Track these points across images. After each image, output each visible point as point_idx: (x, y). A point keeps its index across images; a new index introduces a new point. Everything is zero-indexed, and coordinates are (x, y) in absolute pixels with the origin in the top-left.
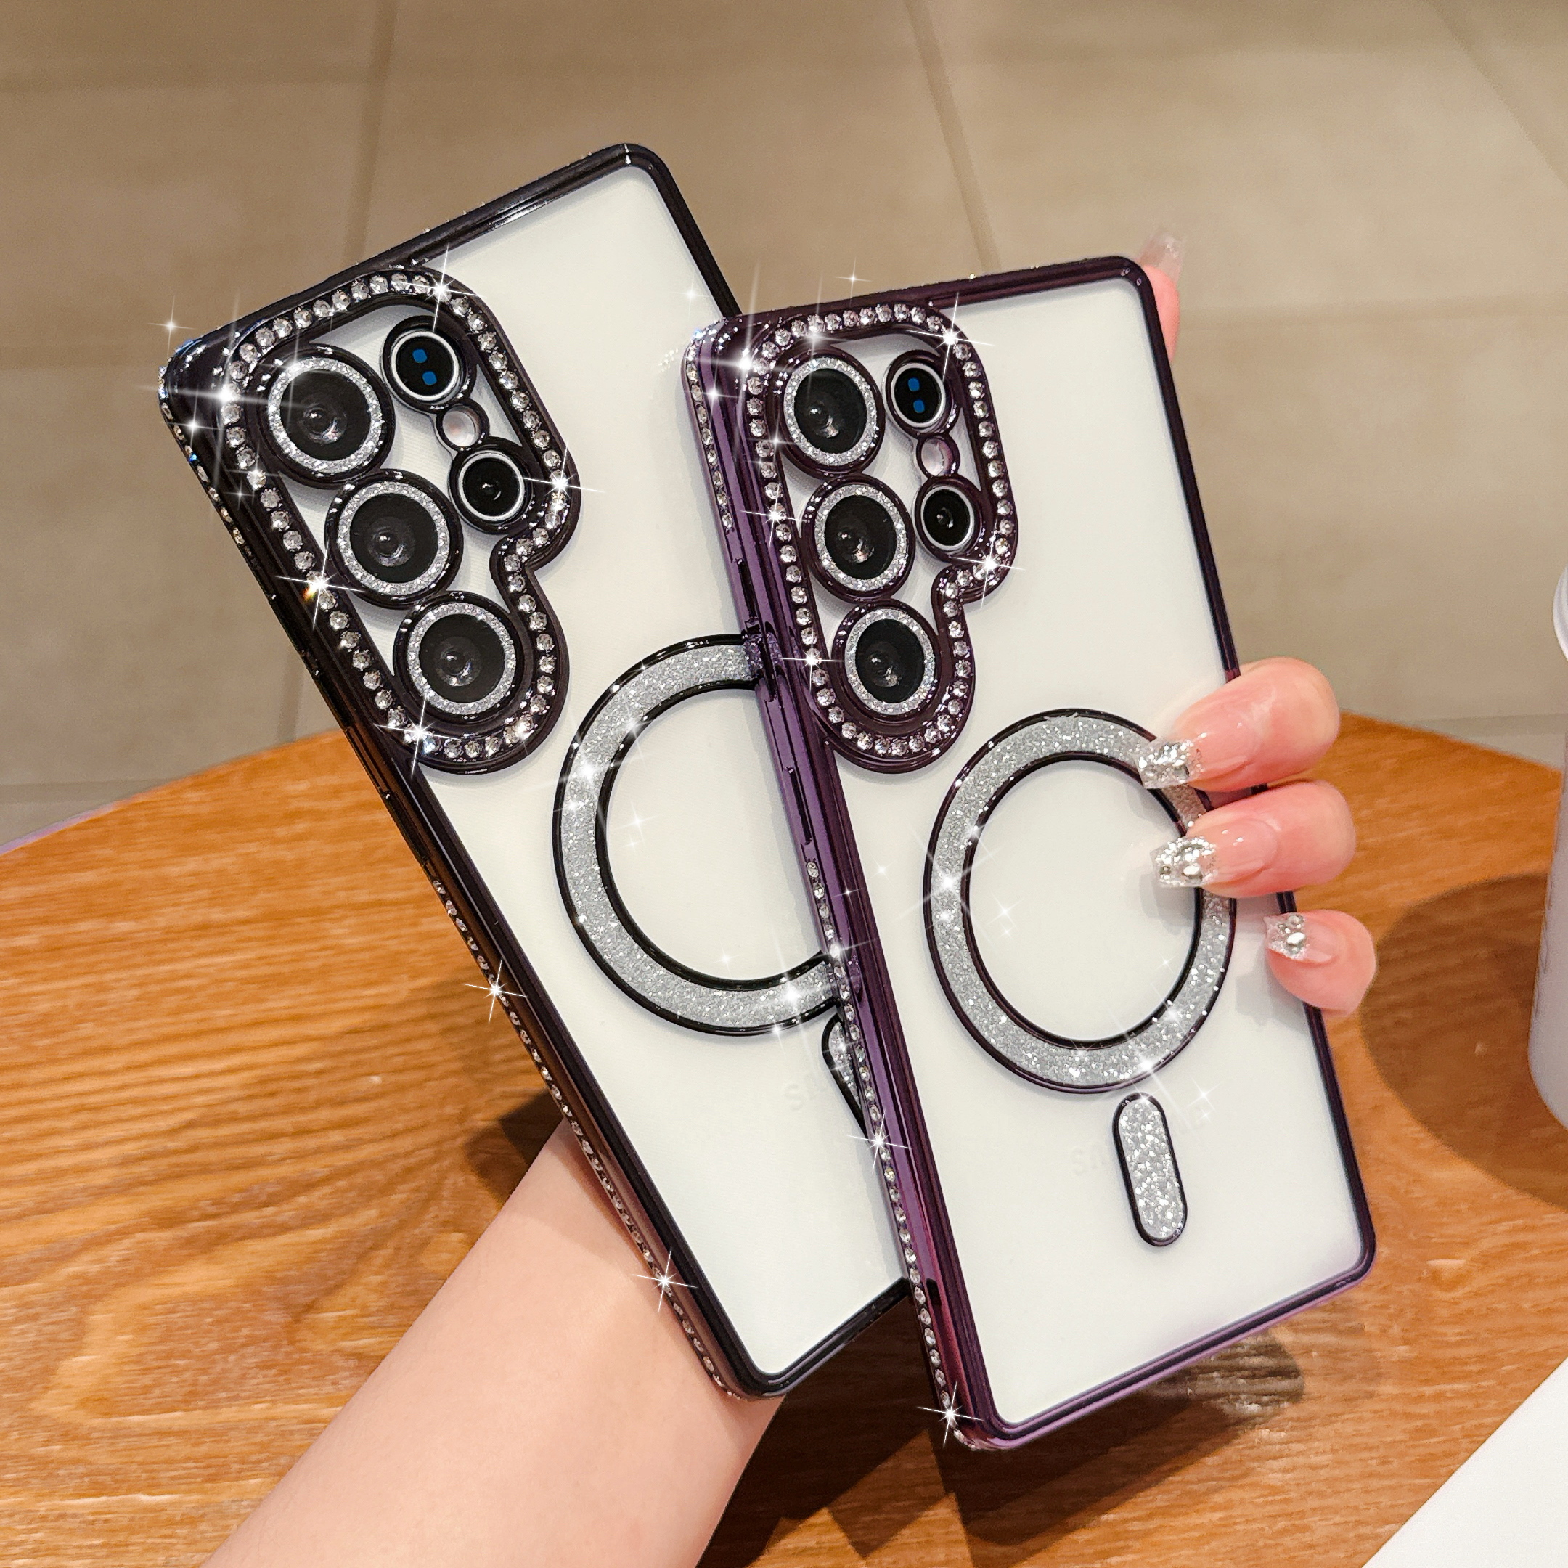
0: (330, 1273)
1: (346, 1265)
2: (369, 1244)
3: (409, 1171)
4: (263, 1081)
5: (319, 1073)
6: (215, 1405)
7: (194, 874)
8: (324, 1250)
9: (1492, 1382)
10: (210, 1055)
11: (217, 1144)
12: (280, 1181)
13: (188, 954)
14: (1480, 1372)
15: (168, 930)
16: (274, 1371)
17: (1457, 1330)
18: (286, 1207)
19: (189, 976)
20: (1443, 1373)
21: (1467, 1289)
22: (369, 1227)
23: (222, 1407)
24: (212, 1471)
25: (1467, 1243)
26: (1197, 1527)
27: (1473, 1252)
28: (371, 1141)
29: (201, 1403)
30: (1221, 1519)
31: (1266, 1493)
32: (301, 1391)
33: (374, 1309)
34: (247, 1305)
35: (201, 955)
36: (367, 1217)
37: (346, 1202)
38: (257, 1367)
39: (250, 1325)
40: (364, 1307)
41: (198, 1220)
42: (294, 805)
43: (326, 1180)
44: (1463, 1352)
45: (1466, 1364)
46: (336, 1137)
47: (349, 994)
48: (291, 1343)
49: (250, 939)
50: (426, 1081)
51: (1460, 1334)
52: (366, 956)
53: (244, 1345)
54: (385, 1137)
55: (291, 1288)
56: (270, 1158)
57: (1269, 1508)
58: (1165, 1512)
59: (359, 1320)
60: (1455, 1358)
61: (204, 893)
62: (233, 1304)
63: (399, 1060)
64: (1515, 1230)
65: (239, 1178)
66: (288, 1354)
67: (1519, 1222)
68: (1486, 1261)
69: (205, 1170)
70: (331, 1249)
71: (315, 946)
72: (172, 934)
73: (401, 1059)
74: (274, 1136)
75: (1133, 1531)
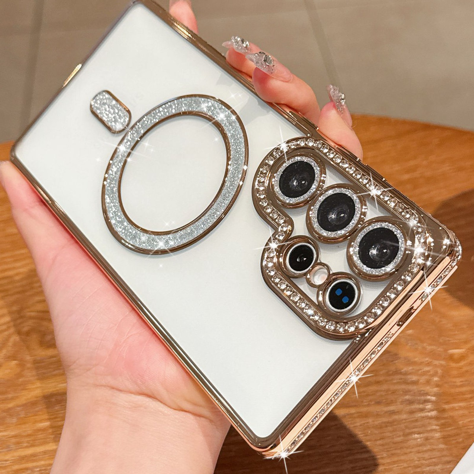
20: (454, 399)
21: (466, 362)
25: (466, 342)
27: (469, 345)
51: (462, 382)
60: (459, 392)
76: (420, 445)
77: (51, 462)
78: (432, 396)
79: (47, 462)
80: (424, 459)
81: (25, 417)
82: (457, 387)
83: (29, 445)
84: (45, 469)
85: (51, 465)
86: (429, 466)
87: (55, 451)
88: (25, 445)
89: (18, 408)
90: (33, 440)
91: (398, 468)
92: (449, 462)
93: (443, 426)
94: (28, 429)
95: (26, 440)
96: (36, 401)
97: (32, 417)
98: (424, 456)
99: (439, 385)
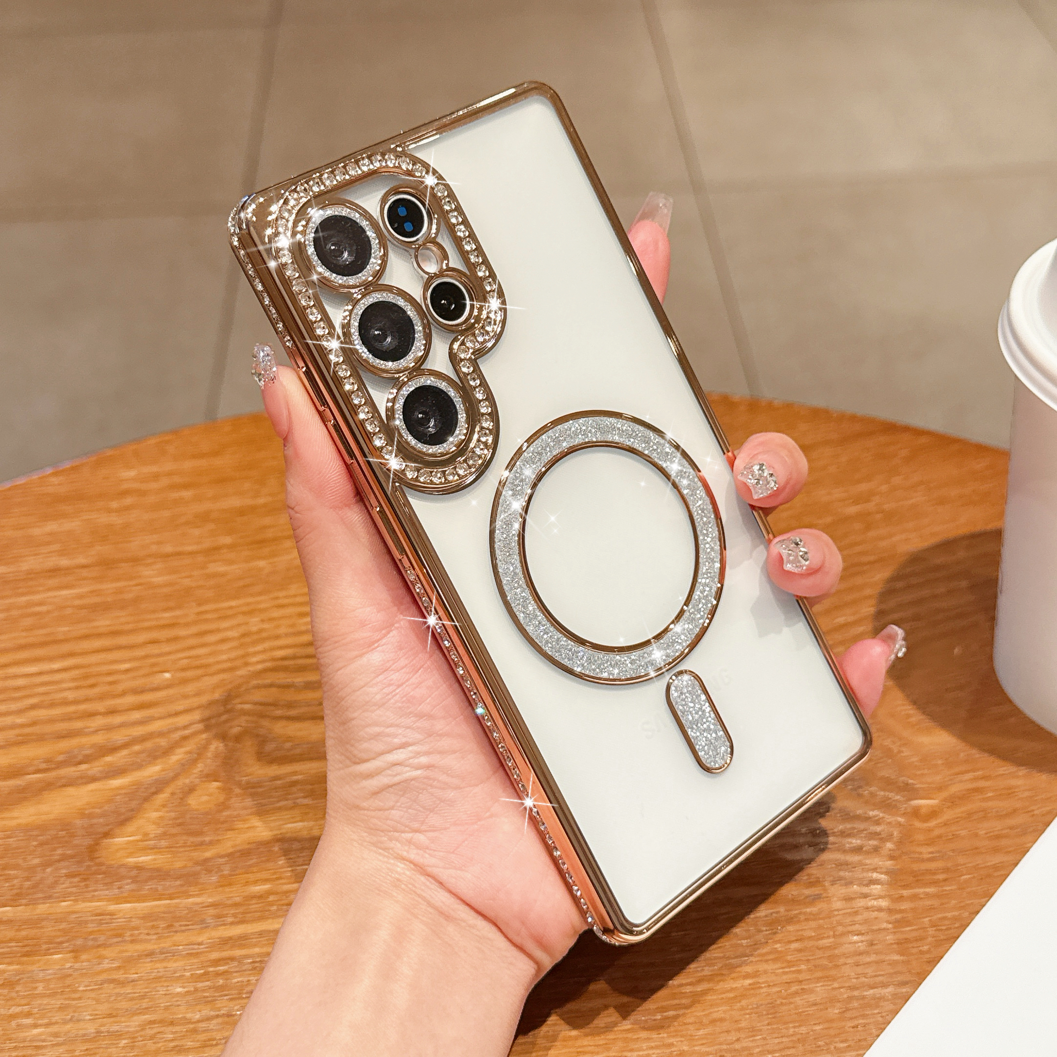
0: (123, 810)
1: (134, 804)
2: (153, 790)
3: (185, 738)
4: (86, 677)
5: (127, 671)
6: (34, 902)
7: (51, 534)
8: (120, 794)
9: (954, 887)
10: (51, 659)
11: (52, 721)
12: (93, 746)
13: (41, 589)
14: (945, 880)
15: (30, 572)
16: (76, 880)
17: (930, 850)
18: (97, 763)
19: (41, 604)
20: (917, 881)
21: (939, 821)
22: (154, 778)
23: (38, 904)
24: (27, 949)
25: (940, 789)
26: (732, 990)
27: (945, 794)
28: (160, 718)
29: (24, 901)
30: (750, 985)
31: (783, 965)
32: (96, 893)
33: (152, 836)
34: (64, 833)
35: (49, 590)
36: (153, 770)
37: (139, 760)
38: (66, 876)
39: (62, 847)
40: (146, 834)
41: (34, 773)
42: (125, 486)
43: (125, 746)
44: (933, 865)
45: (935, 874)
46: (136, 715)
47: (153, 616)
48: (92, 859)
49: (85, 579)
50: (202, 676)
51: (932, 853)
52: (166, 590)
53: (59, 861)
54: (170, 716)
55: (95, 821)
56: (86, 730)
57: (785, 977)
58: (710, 979)
59: (140, 843)
60: (927, 870)
61: (56, 547)
62: (53, 832)
63: (185, 662)
64: (976, 779)
65: (64, 745)
66: (89, 866)
67: (980, 773)
68: (953, 801)
69: (41, 738)
70: (125, 794)
71: (131, 583)
72: (32, 575)
73: (186, 661)
74: (92, 715)
75: (686, 993)
76: (861, 954)
77: (270, 950)
78: (881, 873)
79: (264, 950)
80: (865, 975)
81: (231, 875)
82: (923, 860)
83: (237, 920)
84: (260, 961)
85: (268, 954)
86: (872, 988)
87: (276, 932)
88: (230, 920)
89: (220, 860)
90: (243, 913)
91: (823, 988)
92: (904, 984)
93: (898, 924)
94: (235, 894)
95: (232, 912)
96: (249, 849)
97: (244, 876)
98: (866, 971)
99: (894, 856)
